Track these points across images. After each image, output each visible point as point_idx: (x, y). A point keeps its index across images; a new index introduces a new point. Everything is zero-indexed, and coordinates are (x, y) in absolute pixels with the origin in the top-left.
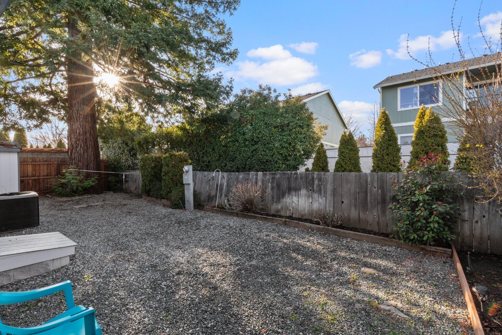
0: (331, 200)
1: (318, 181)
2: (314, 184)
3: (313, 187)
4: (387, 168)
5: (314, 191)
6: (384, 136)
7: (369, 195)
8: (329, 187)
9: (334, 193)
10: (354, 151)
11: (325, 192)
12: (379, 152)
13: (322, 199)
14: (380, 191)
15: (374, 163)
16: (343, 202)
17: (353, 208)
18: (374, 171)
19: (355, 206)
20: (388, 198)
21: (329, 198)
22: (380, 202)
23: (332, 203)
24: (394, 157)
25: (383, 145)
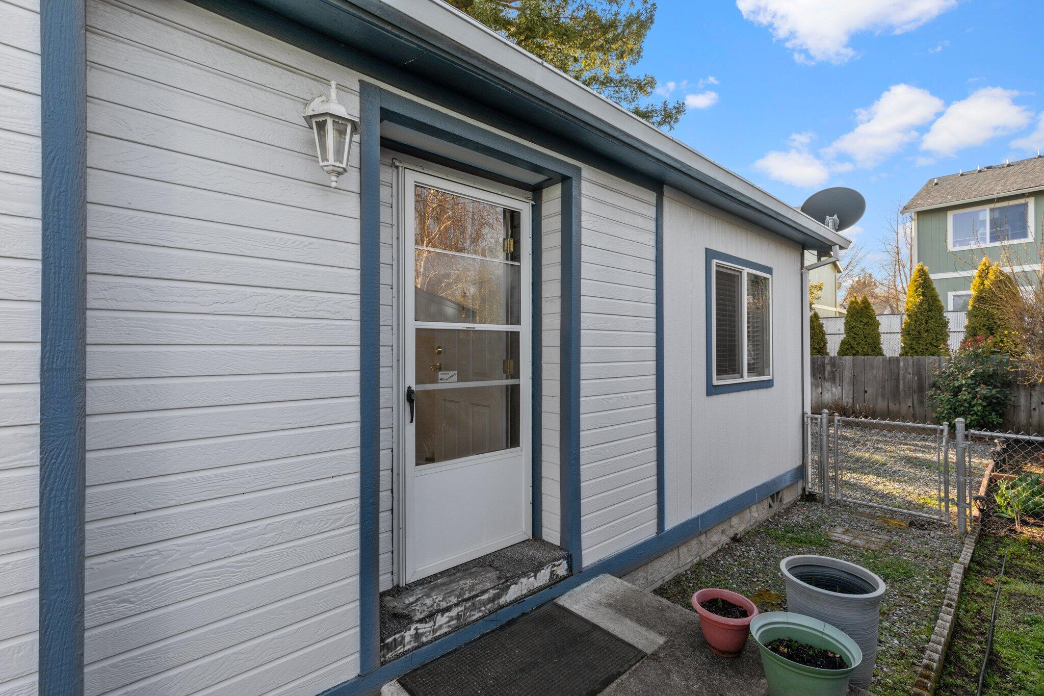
0: (849, 390)
1: (831, 367)
2: (824, 371)
3: (824, 374)
4: (927, 350)
5: (825, 379)
6: (921, 304)
7: (901, 382)
8: (847, 374)
9: (854, 380)
10: (871, 325)
11: (841, 380)
12: (913, 327)
13: (836, 388)
14: (916, 378)
15: (905, 343)
16: (866, 392)
17: (880, 399)
18: (905, 353)
19: (883, 396)
20: (927, 386)
21: (847, 387)
22: (917, 391)
23: (851, 392)
24: (937, 334)
25: (921, 317)
